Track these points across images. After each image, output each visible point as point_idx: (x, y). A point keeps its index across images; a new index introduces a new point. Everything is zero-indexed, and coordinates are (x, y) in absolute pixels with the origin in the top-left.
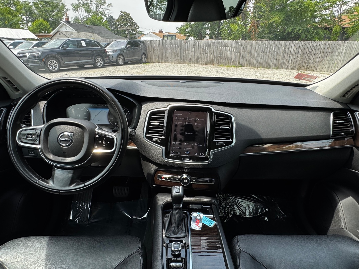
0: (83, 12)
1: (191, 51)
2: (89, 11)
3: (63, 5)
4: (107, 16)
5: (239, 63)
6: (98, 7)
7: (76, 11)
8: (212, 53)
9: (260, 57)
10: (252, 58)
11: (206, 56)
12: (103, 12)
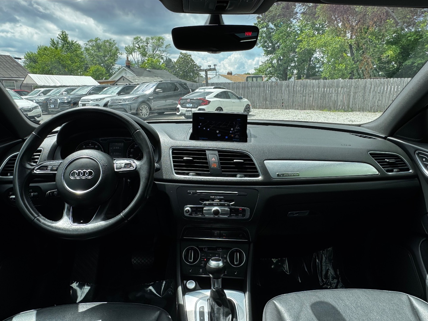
0: (138, 56)
1: (284, 94)
2: (144, 54)
3: (117, 49)
4: (165, 58)
5: (348, 107)
6: (155, 49)
7: (131, 55)
8: (312, 96)
9: (377, 99)
10: (367, 100)
11: (304, 100)
12: (160, 54)
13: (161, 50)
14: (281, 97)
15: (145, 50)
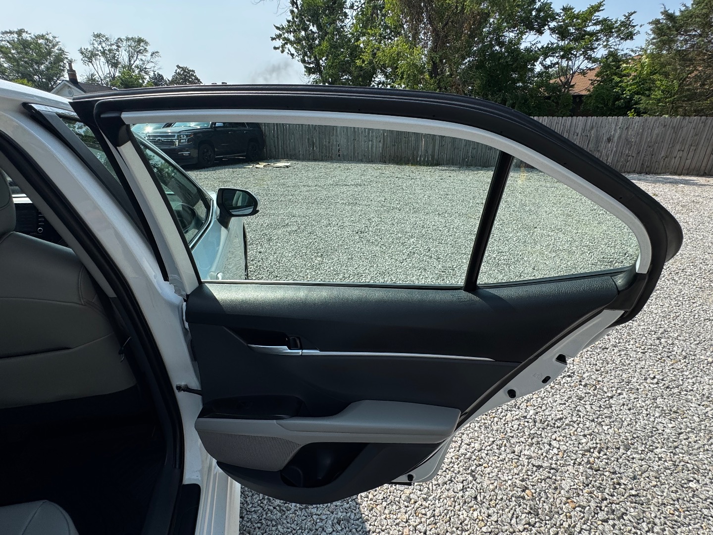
0: (102, 66)
1: (339, 137)
2: (115, 65)
4: (151, 73)
6: (133, 57)
7: (90, 63)
11: (370, 146)
12: (142, 66)
13: (144, 60)
14: (336, 141)
15: (114, 57)
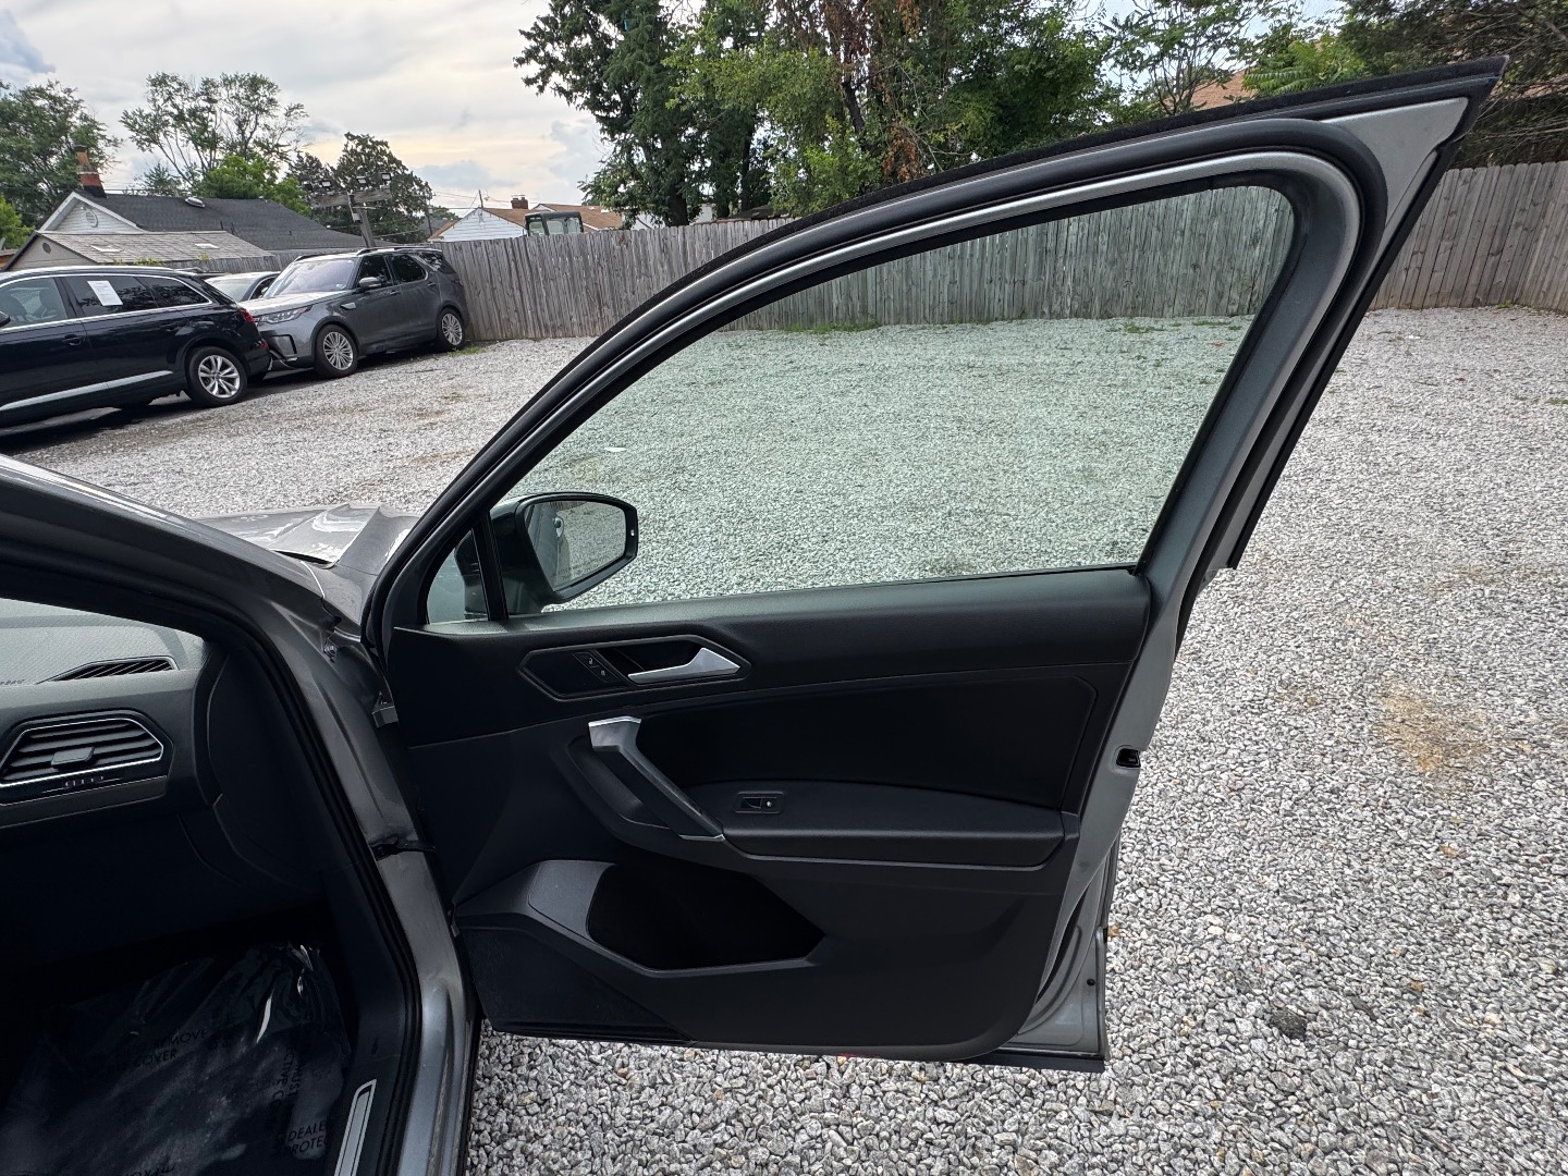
0: (182, 148)
2: (205, 140)
4: (293, 156)
5: (864, 311)
6: (246, 121)
7: (153, 145)
12: (271, 140)
13: (272, 126)
15: (206, 126)
